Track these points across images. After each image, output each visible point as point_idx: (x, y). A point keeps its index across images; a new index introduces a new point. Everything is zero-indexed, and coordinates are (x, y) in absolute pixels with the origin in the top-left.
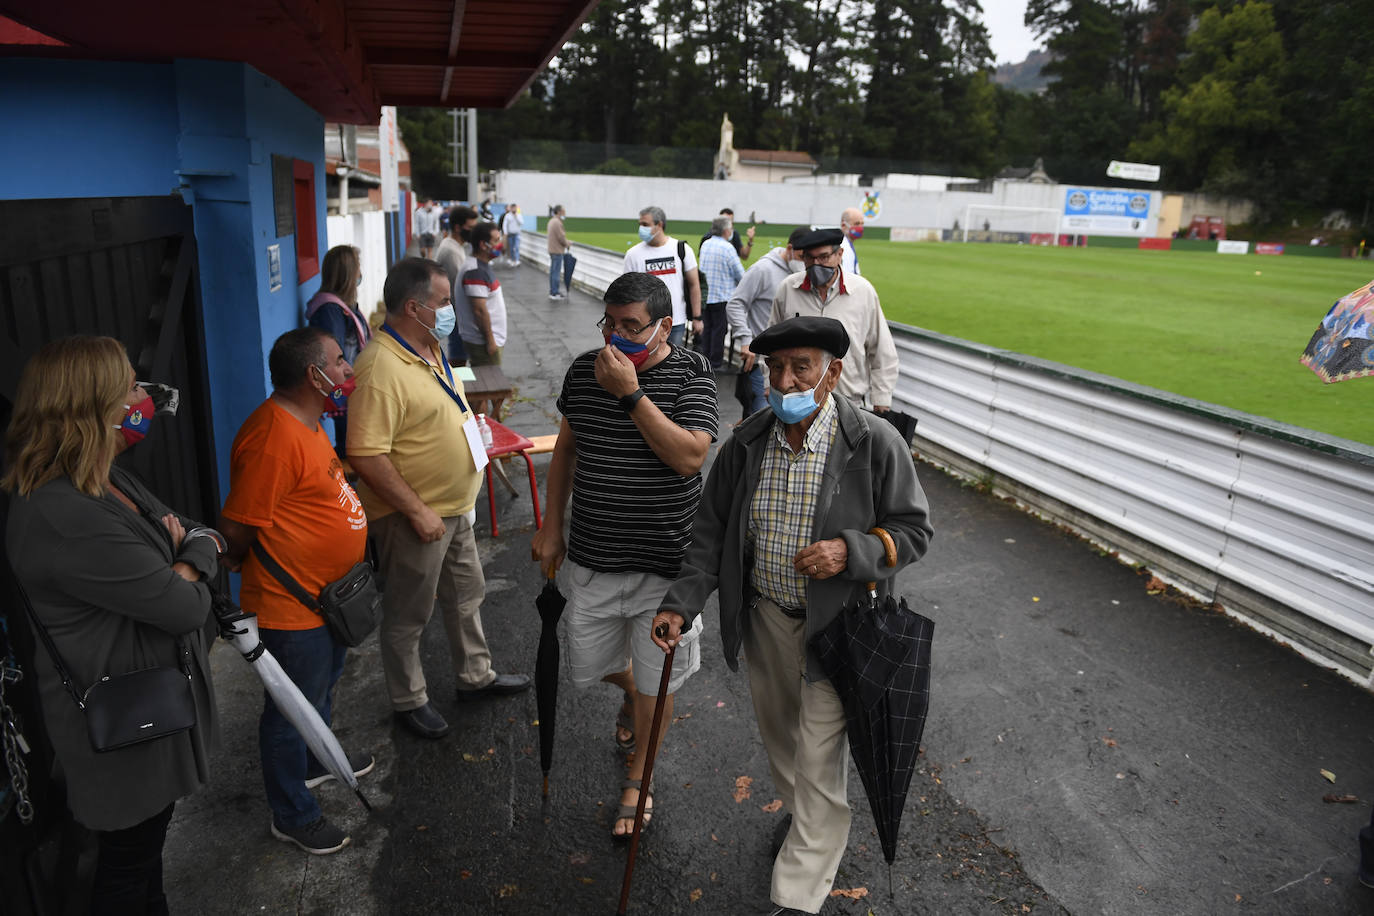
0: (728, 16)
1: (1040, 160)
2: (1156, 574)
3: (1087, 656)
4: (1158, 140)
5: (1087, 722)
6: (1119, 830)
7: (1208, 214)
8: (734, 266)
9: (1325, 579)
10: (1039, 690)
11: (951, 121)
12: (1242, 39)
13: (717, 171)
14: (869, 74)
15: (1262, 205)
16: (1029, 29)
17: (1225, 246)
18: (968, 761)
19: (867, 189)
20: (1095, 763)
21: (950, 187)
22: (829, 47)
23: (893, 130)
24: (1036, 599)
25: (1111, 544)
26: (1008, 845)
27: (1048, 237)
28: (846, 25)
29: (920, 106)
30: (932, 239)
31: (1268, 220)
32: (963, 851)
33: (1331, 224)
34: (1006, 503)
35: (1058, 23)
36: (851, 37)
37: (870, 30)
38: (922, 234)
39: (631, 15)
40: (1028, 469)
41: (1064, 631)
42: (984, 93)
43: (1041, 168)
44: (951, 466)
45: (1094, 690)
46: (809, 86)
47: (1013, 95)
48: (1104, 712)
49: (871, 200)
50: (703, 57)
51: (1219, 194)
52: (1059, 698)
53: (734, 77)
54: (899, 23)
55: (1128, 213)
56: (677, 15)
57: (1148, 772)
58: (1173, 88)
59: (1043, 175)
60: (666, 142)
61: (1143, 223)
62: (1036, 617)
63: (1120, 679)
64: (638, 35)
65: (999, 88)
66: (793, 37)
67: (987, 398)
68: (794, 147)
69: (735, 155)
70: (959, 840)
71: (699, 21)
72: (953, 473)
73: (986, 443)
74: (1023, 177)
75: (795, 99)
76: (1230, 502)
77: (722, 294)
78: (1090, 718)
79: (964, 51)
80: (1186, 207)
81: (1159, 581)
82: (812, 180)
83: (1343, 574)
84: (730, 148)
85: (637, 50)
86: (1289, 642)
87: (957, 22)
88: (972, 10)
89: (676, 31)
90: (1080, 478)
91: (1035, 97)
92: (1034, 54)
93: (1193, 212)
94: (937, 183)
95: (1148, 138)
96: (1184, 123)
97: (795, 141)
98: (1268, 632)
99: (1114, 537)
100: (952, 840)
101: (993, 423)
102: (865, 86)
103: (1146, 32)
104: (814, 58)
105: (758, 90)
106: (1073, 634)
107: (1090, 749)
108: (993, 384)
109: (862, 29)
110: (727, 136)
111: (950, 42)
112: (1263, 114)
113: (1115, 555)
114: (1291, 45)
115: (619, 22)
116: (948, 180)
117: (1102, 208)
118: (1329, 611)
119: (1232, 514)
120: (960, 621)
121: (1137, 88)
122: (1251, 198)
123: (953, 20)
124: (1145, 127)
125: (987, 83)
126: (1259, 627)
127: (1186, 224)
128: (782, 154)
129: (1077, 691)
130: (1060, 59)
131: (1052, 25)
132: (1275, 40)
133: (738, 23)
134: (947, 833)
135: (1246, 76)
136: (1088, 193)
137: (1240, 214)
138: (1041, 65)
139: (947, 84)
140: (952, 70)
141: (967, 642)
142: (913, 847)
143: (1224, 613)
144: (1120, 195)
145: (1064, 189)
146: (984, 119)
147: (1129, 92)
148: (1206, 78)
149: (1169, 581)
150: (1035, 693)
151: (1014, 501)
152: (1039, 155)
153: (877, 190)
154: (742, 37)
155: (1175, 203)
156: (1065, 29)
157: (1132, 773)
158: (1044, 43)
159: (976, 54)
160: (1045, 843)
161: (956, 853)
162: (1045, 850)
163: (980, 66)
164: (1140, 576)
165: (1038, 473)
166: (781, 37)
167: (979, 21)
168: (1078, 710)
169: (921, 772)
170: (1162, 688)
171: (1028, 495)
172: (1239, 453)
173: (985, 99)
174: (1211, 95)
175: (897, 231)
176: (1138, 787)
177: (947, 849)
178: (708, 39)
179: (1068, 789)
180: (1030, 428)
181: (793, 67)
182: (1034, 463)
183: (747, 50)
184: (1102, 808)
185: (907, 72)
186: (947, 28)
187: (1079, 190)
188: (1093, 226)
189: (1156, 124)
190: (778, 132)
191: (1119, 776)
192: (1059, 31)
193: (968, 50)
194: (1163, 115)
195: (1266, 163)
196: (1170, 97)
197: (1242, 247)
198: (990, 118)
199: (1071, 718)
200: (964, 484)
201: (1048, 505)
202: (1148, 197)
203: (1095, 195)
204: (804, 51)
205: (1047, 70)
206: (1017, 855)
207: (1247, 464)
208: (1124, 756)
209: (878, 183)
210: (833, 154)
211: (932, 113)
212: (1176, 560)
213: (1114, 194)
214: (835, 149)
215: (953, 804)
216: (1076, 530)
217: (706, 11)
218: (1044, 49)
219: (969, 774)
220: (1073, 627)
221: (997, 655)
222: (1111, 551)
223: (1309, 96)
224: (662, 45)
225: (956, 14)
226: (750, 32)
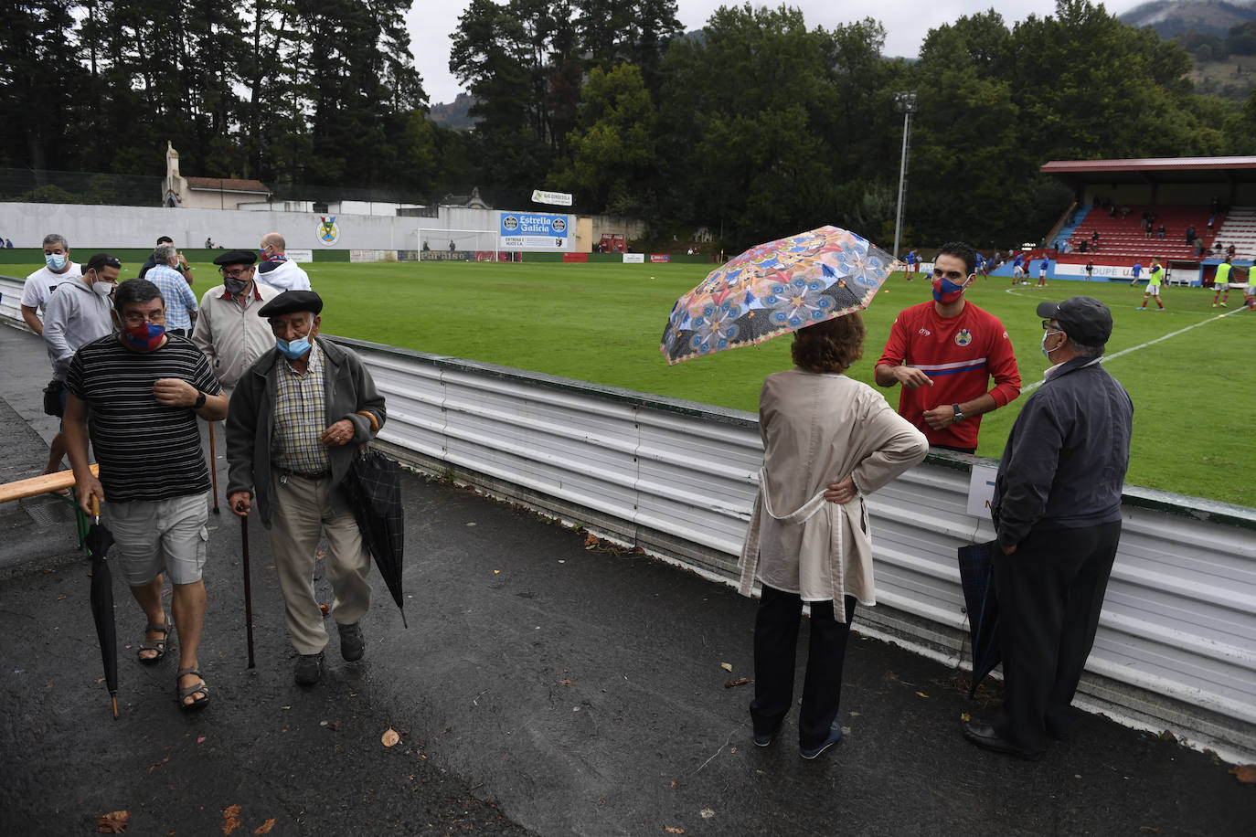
0: (162, 45)
1: (476, 189)
2: (591, 532)
3: (542, 612)
4: (567, 172)
5: (546, 670)
6: (579, 755)
7: (612, 233)
8: (185, 293)
9: (708, 514)
10: (505, 651)
11: (395, 153)
12: (622, 93)
13: (165, 198)
14: (313, 108)
15: (650, 223)
16: (454, 75)
17: (628, 258)
18: (448, 730)
19: (323, 215)
20: (556, 704)
21: (400, 212)
22: (272, 81)
23: (342, 160)
24: (496, 572)
25: (554, 513)
26: (490, 797)
27: (491, 254)
28: (286, 61)
29: (366, 138)
30: (389, 259)
31: (656, 236)
32: (451, 814)
33: (700, 237)
34: (466, 491)
35: (478, 72)
36: (293, 73)
37: (311, 68)
38: (380, 256)
39: (51, 36)
40: (482, 459)
41: (521, 595)
42: (421, 129)
43: (477, 196)
44: (416, 465)
45: (550, 641)
46: (255, 117)
47: (447, 132)
48: (559, 658)
49: (328, 225)
50: (138, 84)
51: (619, 216)
52: (522, 654)
53: (175, 106)
54: (337, 62)
55: (552, 233)
56: (105, 40)
57: (598, 699)
58: (575, 130)
59: (480, 202)
60: (104, 167)
61: (564, 240)
62: (499, 587)
63: (571, 627)
64: (61, 57)
65: (434, 125)
66: (234, 69)
67: (439, 400)
68: (246, 175)
69: (184, 182)
70: (446, 805)
71: (131, 48)
72: (418, 471)
73: (443, 441)
74: (464, 204)
75: (241, 128)
76: (636, 464)
77: (174, 322)
78: (549, 665)
79: (399, 92)
80: (596, 227)
81: (594, 537)
82: (267, 206)
83: (719, 508)
84: (178, 175)
85: (61, 73)
86: (691, 567)
87: (390, 66)
88: (403, 55)
89: (106, 57)
90: (523, 460)
91: (466, 133)
92: (462, 97)
93: (601, 231)
94: (389, 209)
95: (560, 171)
96: (585, 159)
97: (246, 170)
98: (677, 563)
99: (556, 507)
100: (440, 807)
101: (447, 422)
102: (310, 119)
103: (549, 83)
104: (257, 92)
105: (202, 119)
106: (530, 596)
107: (551, 692)
108: (443, 387)
109: (304, 66)
110: (173, 164)
111: (386, 82)
112: (643, 152)
113: (559, 521)
114: (657, 100)
115: (37, 43)
116: (398, 206)
117: (530, 229)
118: (715, 538)
119: (638, 473)
120: (432, 604)
121: (548, 129)
122: (642, 219)
123: (387, 64)
124: (556, 161)
125: (424, 121)
126: (670, 560)
127: (597, 241)
128: (235, 181)
129: (536, 644)
130: (483, 102)
131: (474, 73)
132: (645, 94)
133: (174, 53)
134: (435, 803)
135: (626, 123)
136: (519, 217)
137: (636, 232)
138: (469, 107)
139: (387, 119)
140: (391, 108)
141: (441, 622)
142: (406, 825)
143: (644, 554)
144: (544, 219)
145: (498, 213)
146: (424, 151)
147: (542, 132)
148: (599, 123)
149: (602, 536)
150: (502, 654)
151: (474, 488)
152: (475, 184)
153: (332, 216)
154: (180, 67)
155: (587, 223)
156: (485, 77)
157: (586, 703)
158: (468, 88)
159: (411, 94)
160: (521, 785)
161: (445, 817)
162: (522, 793)
163: (416, 104)
164: (580, 534)
165: (489, 461)
166: (222, 69)
167: (411, 65)
168: (538, 661)
169: (408, 752)
170: (603, 626)
171: (483, 482)
172: (637, 424)
173: (423, 135)
174: (602, 137)
175: (356, 253)
176: (591, 714)
177: (437, 817)
178: (142, 66)
179: (536, 732)
180: (478, 423)
181: (237, 98)
182: (485, 453)
183: (186, 79)
184: (564, 740)
185: (350, 107)
186: (383, 70)
187: (511, 214)
188: (527, 244)
189: (565, 159)
190: (227, 160)
191: (575, 709)
192: (480, 78)
193: (403, 90)
194: (571, 152)
195: (649, 191)
196: (573, 137)
197: (640, 258)
198: (429, 151)
199: (533, 669)
200: (428, 480)
201: (501, 488)
202: (566, 219)
203: (525, 218)
204: (246, 84)
205: (474, 111)
206: (498, 803)
207: (644, 432)
208: (578, 691)
209: (333, 209)
210: (286, 183)
211: (377, 146)
212: (604, 518)
213: (539, 217)
214: (288, 177)
215: (439, 773)
216: (526, 506)
217: (137, 38)
218: (469, 93)
219: (451, 742)
220: (529, 589)
221: (467, 628)
222: (555, 519)
223: (674, 140)
224: (90, 68)
225: (389, 58)
226: (187, 60)
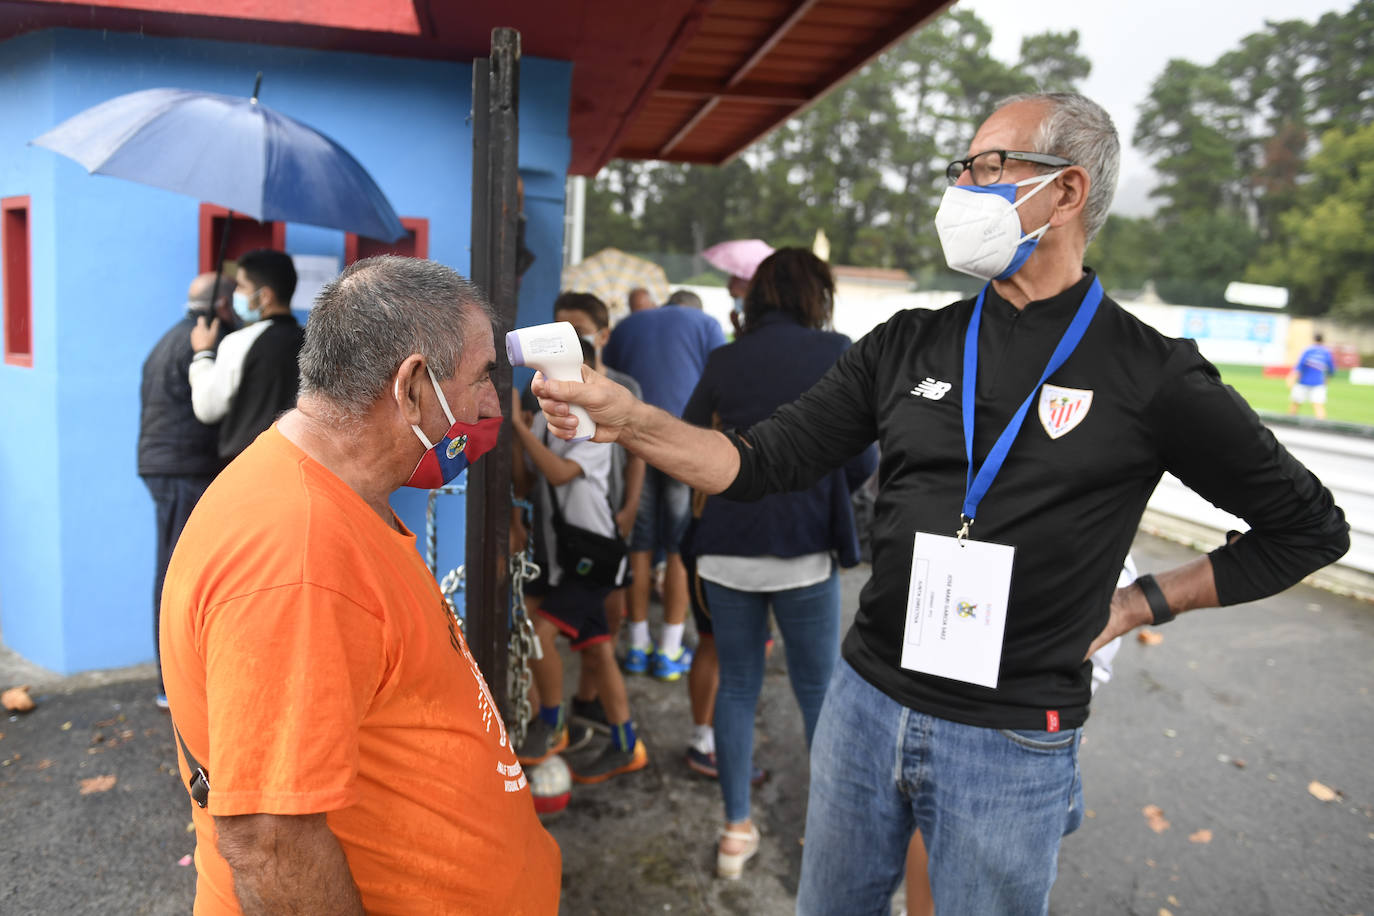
1: (1148, 283)
4: (1279, 264)
7: (1341, 342)
12: (1368, 162)
17: (1358, 375)
22: (925, 168)
28: (944, 145)
35: (1166, 146)
43: (1150, 290)
46: (905, 207)
50: (796, 177)
51: (1350, 320)
53: (828, 197)
55: (1251, 338)
58: (1294, 210)
59: (1154, 297)
61: (1268, 348)
66: (889, 158)
68: (887, 265)
71: (793, 141)
75: (890, 220)
82: (911, 297)
89: (770, 151)
91: (1142, 220)
95: (1267, 262)
96: (1308, 247)
97: (888, 260)
103: (1260, 155)
104: (910, 179)
105: (851, 212)
117: (1223, 332)
121: (1252, 211)
124: (1264, 251)
128: (875, 272)
130: (1169, 182)
131: (1160, 148)
133: (831, 143)
136: (1207, 316)
137: (1370, 342)
145: (1181, 311)
147: (1243, 214)
148: (1330, 200)
152: (1148, 278)
154: (836, 158)
155: (1302, 327)
156: (1174, 152)
166: (876, 157)
174: (1336, 218)
178: (799, 159)
181: (887, 188)
183: (840, 171)
187: (1197, 312)
189: (1276, 248)
190: (870, 250)
192: (1168, 153)
194: (1280, 238)
196: (1290, 220)
202: (1274, 323)
203: (1215, 318)
204: (900, 173)
205: (1157, 193)
210: (928, 273)
214: (931, 268)
224: (754, 164)
226: (845, 152)
